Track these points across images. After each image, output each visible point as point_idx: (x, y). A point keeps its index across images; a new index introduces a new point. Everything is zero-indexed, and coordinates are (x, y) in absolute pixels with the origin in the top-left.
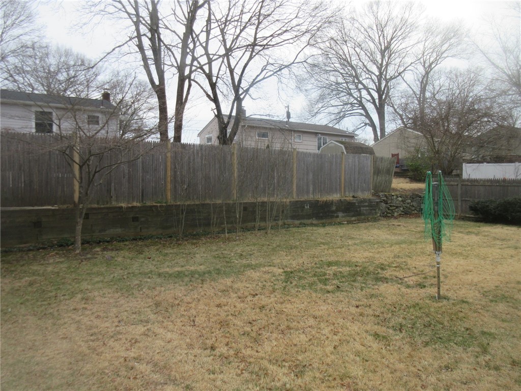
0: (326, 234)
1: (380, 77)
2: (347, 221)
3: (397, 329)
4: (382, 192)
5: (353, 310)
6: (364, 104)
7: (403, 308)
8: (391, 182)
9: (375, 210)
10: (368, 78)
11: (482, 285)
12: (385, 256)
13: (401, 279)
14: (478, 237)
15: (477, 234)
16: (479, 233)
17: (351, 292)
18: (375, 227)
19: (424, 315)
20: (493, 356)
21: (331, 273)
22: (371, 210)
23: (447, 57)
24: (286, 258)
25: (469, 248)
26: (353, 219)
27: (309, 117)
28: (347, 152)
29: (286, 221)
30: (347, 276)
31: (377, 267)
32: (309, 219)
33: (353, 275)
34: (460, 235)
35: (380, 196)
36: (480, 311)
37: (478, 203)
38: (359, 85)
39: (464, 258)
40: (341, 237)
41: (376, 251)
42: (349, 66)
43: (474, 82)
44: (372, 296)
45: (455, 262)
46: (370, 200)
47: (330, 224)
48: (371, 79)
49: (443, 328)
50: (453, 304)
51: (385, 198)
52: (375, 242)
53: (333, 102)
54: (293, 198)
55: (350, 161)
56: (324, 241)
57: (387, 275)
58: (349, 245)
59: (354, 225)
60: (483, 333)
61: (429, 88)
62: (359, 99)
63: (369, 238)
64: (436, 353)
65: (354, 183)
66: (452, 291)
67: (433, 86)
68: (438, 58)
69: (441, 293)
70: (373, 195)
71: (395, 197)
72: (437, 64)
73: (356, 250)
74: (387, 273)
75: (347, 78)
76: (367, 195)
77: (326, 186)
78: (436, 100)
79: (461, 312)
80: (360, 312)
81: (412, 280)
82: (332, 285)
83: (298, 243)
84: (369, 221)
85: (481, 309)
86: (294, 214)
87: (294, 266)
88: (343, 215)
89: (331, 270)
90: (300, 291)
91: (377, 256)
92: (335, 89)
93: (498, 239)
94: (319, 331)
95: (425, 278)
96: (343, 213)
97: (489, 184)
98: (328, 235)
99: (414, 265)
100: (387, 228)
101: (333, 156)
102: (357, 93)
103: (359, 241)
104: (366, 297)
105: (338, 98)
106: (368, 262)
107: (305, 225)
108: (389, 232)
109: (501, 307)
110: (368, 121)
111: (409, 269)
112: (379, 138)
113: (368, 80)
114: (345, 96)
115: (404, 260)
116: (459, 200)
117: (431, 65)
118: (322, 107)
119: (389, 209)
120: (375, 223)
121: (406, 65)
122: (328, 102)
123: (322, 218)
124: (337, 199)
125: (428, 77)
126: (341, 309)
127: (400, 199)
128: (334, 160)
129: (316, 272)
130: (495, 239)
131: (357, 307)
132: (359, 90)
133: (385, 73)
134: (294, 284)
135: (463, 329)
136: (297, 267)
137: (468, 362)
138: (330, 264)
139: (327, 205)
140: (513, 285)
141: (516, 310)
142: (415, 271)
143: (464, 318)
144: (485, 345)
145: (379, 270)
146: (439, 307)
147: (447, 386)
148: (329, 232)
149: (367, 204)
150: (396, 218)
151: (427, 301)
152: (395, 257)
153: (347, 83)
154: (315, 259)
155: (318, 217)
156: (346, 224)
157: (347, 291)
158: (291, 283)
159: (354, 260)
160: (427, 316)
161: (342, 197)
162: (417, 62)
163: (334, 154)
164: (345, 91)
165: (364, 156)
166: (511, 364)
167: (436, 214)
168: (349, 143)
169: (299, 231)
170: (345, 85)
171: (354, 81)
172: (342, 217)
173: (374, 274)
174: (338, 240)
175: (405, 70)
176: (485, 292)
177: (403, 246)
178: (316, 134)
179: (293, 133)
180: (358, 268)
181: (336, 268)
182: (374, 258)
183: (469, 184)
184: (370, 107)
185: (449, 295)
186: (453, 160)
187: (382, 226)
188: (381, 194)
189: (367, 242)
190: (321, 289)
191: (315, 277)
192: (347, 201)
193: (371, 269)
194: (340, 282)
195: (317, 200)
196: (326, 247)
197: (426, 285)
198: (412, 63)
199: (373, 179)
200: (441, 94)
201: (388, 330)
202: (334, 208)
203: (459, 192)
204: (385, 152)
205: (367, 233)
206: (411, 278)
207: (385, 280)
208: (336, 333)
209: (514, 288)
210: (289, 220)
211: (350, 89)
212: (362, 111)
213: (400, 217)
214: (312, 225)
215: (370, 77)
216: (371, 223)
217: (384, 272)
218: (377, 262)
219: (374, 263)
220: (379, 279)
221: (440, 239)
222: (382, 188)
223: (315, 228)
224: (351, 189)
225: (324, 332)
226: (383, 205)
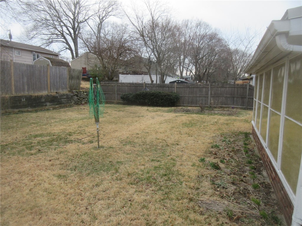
0: (37, 117)
1: (74, 20)
2: (53, 108)
3: (73, 169)
4: (75, 90)
5: (47, 163)
6: (65, 35)
7: (78, 156)
8: (80, 84)
9: (70, 100)
10: (67, 20)
11: (121, 137)
12: (73, 127)
13: (80, 140)
14: (124, 113)
15: (123, 111)
16: (124, 110)
17: (47, 152)
18: (70, 111)
19: (89, 158)
20: (120, 173)
21: (36, 142)
22: (68, 100)
23: (111, 15)
24: (4, 135)
25: (118, 119)
26: (57, 106)
27: (27, 40)
28: (52, 65)
29: (7, 110)
30: (46, 143)
31: (67, 134)
32: (26, 108)
33: (51, 142)
34: (115, 112)
35: (73, 92)
36: (118, 151)
37: (124, 95)
38: (62, 23)
39: (115, 124)
40: (47, 118)
41: (68, 125)
42: (54, 10)
43: (124, 32)
44: (61, 152)
45: (110, 127)
46: (67, 94)
47: (41, 110)
48: (69, 20)
49: (98, 164)
50: (105, 150)
51: (76, 93)
52: (69, 119)
53: (44, 32)
54: (13, 94)
55: (53, 70)
56: (35, 122)
57: (73, 139)
58: (51, 123)
59: (57, 110)
60: (118, 162)
61: (102, 31)
62: (61, 32)
63: (65, 117)
64: (92, 179)
65: (57, 84)
66: (106, 143)
67: (105, 30)
68: (106, 15)
69: (100, 144)
70: (69, 92)
71: (82, 93)
72: (106, 18)
73: (55, 125)
74: (72, 138)
75: (53, 17)
76: (65, 92)
77: (37, 86)
78: (106, 38)
79: (109, 153)
80: (51, 164)
81: (86, 140)
82: (35, 149)
83: (15, 125)
84: (67, 107)
85: (119, 150)
86: (14, 105)
87: (9, 140)
88: (50, 104)
89: (36, 140)
90: (10, 157)
91: (68, 128)
92: (45, 23)
93: (132, 113)
94: (21, 181)
95: (94, 137)
96: (50, 103)
97: (129, 85)
98: (38, 118)
99: (89, 131)
100: (77, 111)
101: (41, 67)
102: (60, 28)
103: (58, 120)
104: (57, 154)
105: (48, 29)
106: (62, 132)
107: (22, 112)
108: (77, 113)
109: (128, 147)
110: (68, 47)
111: (85, 134)
112: (75, 57)
113: (66, 21)
114: (52, 29)
115: (84, 128)
116: (116, 94)
117: (103, 18)
118: (36, 34)
119: (79, 100)
120: (70, 108)
121: (89, 16)
122: (41, 31)
123: (35, 107)
124: (45, 94)
125: (101, 25)
126: (39, 164)
127: (85, 94)
128: (42, 69)
129: (25, 143)
130: (131, 113)
131: (50, 161)
132: (61, 26)
133: (77, 18)
134: (7, 153)
135: (108, 162)
136: (12, 141)
137: (108, 180)
138: (36, 136)
139: (38, 98)
140: (134, 136)
141: (134, 148)
142: (89, 134)
143: (110, 156)
144: (117, 168)
145: (68, 136)
146: (98, 153)
147: (95, 195)
148: (39, 115)
149: (65, 97)
150: (83, 105)
151: (92, 150)
152: (79, 127)
153: (53, 20)
154: (26, 134)
155: (32, 106)
156: (51, 110)
157: (45, 152)
158: (5, 152)
159: (53, 132)
160: (91, 158)
161: (49, 93)
162: (95, 15)
163: (42, 65)
164: (52, 25)
165: (62, 68)
166: (127, 176)
167: (96, 102)
168: (54, 59)
169: (17, 116)
170: (52, 21)
171: (58, 20)
172: (50, 105)
173: (65, 139)
174: (44, 120)
175: (88, 18)
176: (122, 141)
177: (85, 120)
178: (32, 51)
179: (13, 49)
180: (55, 136)
181: (40, 138)
182: (66, 129)
183: (121, 85)
184: (69, 38)
185: (104, 145)
186: (113, 72)
187: (74, 110)
188: (74, 91)
189: (63, 120)
190: (27, 153)
191: (24, 146)
192: (52, 96)
193: (63, 136)
194: (42, 147)
195: (31, 96)
196: (36, 125)
197: (94, 141)
198: (92, 15)
199: (69, 82)
200: (108, 35)
201: (68, 171)
202: (43, 100)
203: (116, 89)
204: (78, 66)
205: (65, 115)
206: (86, 138)
207: (71, 142)
208: (33, 181)
209: (135, 137)
210: (9, 110)
211: (55, 25)
212: (64, 40)
213: (86, 104)
214: (28, 111)
215: (68, 19)
216: (68, 108)
217: (71, 137)
218: (67, 132)
219: (66, 132)
220: (67, 142)
221: (98, 116)
222: (75, 87)
223: (29, 114)
224: (55, 88)
225: (24, 182)
226: (76, 97)
